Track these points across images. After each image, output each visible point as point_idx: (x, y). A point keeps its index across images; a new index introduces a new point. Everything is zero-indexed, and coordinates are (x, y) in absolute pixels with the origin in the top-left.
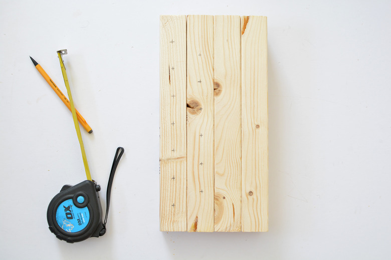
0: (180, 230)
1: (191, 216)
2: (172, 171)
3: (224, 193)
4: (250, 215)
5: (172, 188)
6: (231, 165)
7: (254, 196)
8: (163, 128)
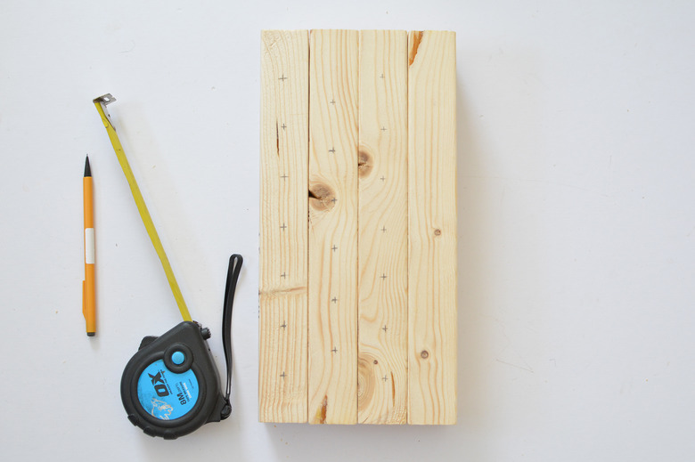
0: (295, 421)
1: (316, 394)
2: (281, 313)
3: (375, 354)
4: (423, 393)
5: (281, 344)
6: (390, 303)
7: (431, 359)
8: (266, 233)
